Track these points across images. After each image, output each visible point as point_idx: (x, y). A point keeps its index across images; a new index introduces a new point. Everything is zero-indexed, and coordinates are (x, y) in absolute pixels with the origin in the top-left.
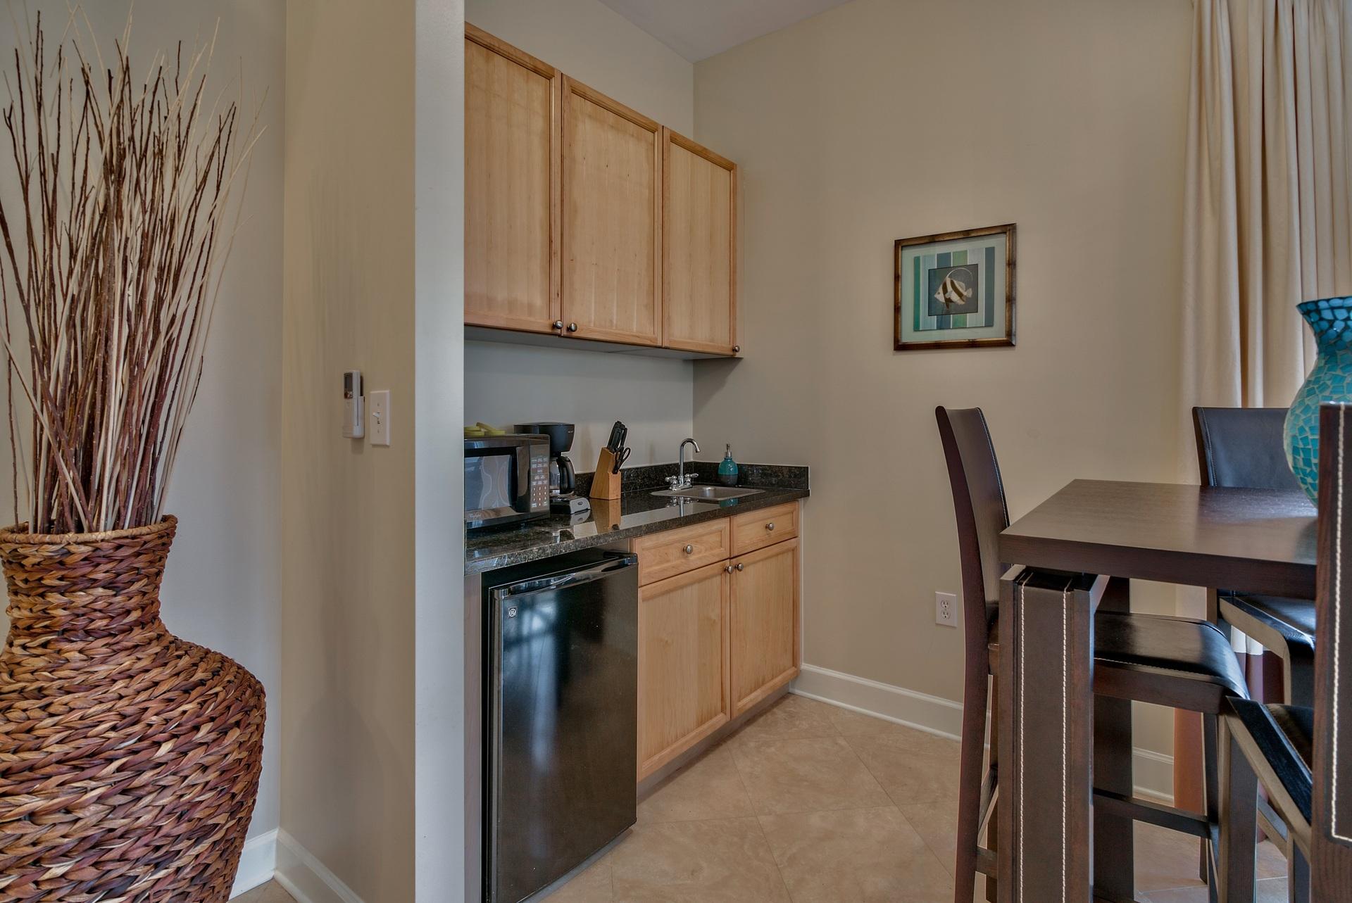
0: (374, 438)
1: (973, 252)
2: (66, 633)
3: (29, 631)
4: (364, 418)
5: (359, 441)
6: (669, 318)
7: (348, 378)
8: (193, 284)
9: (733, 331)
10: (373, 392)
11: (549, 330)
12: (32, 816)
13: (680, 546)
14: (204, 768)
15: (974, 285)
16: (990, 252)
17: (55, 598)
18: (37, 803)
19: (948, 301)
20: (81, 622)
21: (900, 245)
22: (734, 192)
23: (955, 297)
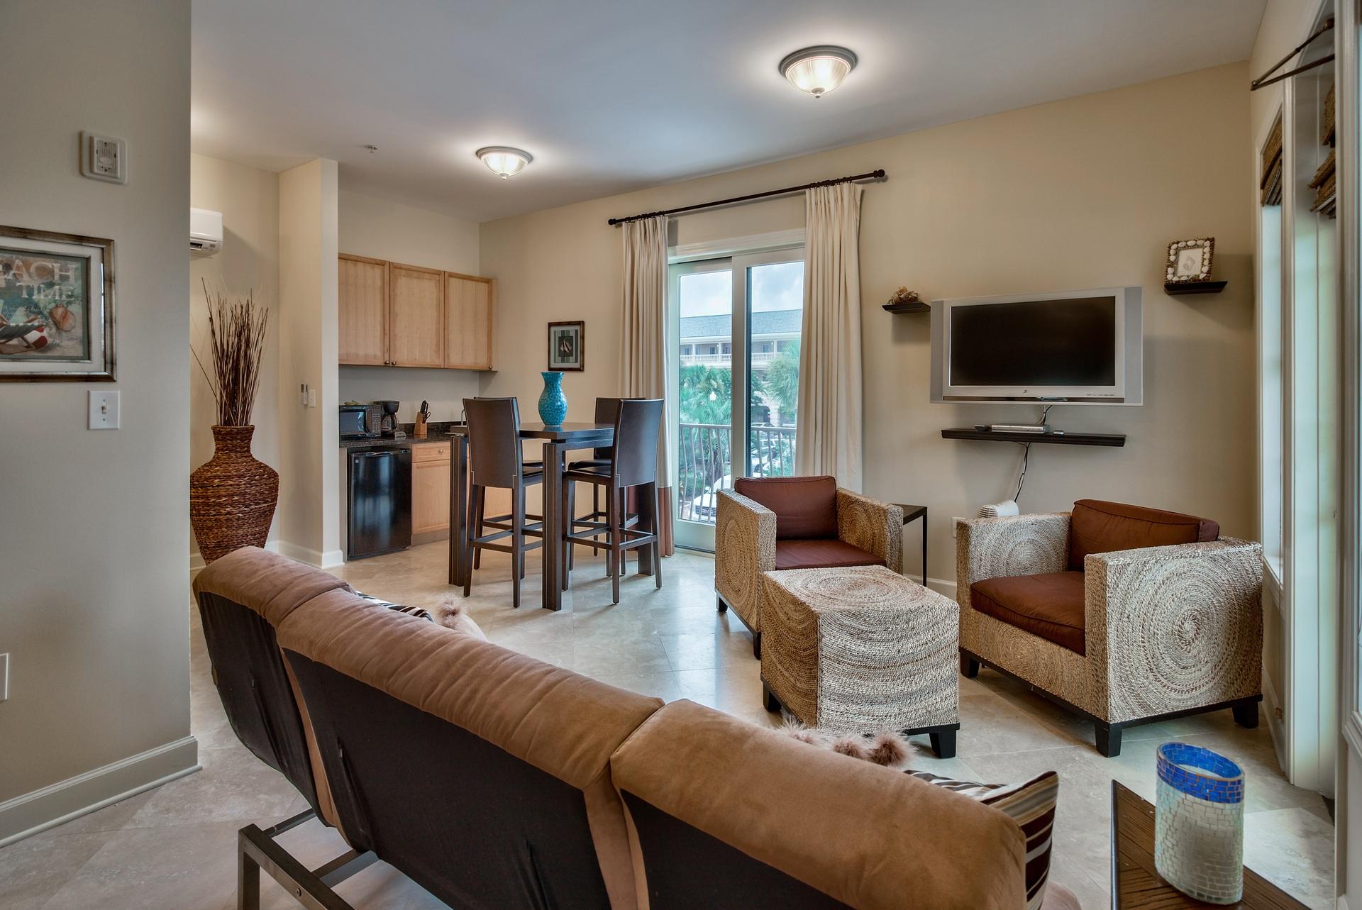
0: (310, 405)
1: (572, 329)
2: (231, 451)
3: (222, 450)
4: (307, 398)
5: (306, 405)
6: (448, 355)
7: (302, 386)
8: (260, 356)
9: (490, 359)
10: (310, 391)
11: (383, 365)
12: (231, 485)
13: (438, 449)
14: (266, 484)
15: (572, 345)
16: (576, 331)
17: (229, 442)
18: (231, 483)
19: (564, 350)
20: (234, 448)
21: (550, 325)
22: (490, 293)
23: (566, 349)
